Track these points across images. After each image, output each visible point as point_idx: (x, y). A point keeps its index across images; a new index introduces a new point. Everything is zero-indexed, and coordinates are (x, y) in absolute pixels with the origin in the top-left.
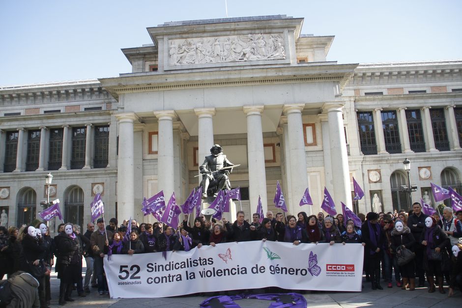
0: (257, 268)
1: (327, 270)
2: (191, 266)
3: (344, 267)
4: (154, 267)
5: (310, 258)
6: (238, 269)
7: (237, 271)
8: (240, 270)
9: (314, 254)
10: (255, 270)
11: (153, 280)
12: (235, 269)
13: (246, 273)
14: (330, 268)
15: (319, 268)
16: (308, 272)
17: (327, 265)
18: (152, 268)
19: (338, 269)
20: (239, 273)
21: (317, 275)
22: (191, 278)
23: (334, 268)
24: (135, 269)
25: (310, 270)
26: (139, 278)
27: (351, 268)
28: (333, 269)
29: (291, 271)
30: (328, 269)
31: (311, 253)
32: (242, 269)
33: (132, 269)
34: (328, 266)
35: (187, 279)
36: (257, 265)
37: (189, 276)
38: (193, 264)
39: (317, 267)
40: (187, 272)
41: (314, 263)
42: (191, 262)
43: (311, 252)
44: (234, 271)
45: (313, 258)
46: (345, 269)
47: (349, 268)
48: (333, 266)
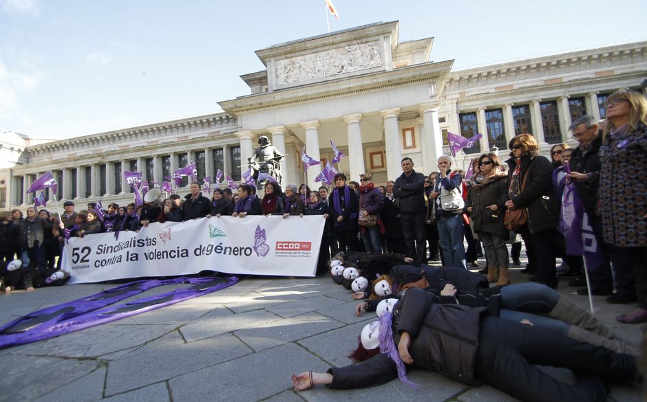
0: (200, 250)
1: (277, 249)
2: (134, 246)
3: (299, 244)
4: (103, 248)
5: (256, 234)
6: (178, 251)
7: (176, 254)
8: (180, 253)
9: (261, 229)
10: (198, 252)
11: (100, 263)
12: (175, 252)
13: (187, 256)
14: (280, 246)
15: (268, 246)
16: (253, 251)
17: (277, 243)
18: (101, 250)
19: (290, 248)
20: (178, 257)
21: (264, 256)
22: (131, 259)
23: (286, 246)
24: (86, 251)
25: (255, 248)
26: (87, 261)
27: (307, 246)
28: (284, 248)
29: (236, 251)
30: (279, 248)
31: (258, 228)
32: (182, 251)
33: (83, 251)
34: (279, 244)
35: (127, 260)
36: (201, 246)
37: (130, 257)
38: (137, 243)
39: (265, 245)
40: (128, 252)
41: (262, 240)
42: (134, 241)
43: (258, 226)
44: (173, 254)
45: (260, 233)
46: (298, 248)
47: (304, 246)
48: (284, 244)
